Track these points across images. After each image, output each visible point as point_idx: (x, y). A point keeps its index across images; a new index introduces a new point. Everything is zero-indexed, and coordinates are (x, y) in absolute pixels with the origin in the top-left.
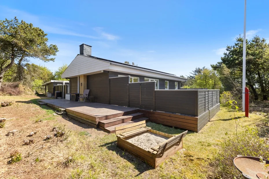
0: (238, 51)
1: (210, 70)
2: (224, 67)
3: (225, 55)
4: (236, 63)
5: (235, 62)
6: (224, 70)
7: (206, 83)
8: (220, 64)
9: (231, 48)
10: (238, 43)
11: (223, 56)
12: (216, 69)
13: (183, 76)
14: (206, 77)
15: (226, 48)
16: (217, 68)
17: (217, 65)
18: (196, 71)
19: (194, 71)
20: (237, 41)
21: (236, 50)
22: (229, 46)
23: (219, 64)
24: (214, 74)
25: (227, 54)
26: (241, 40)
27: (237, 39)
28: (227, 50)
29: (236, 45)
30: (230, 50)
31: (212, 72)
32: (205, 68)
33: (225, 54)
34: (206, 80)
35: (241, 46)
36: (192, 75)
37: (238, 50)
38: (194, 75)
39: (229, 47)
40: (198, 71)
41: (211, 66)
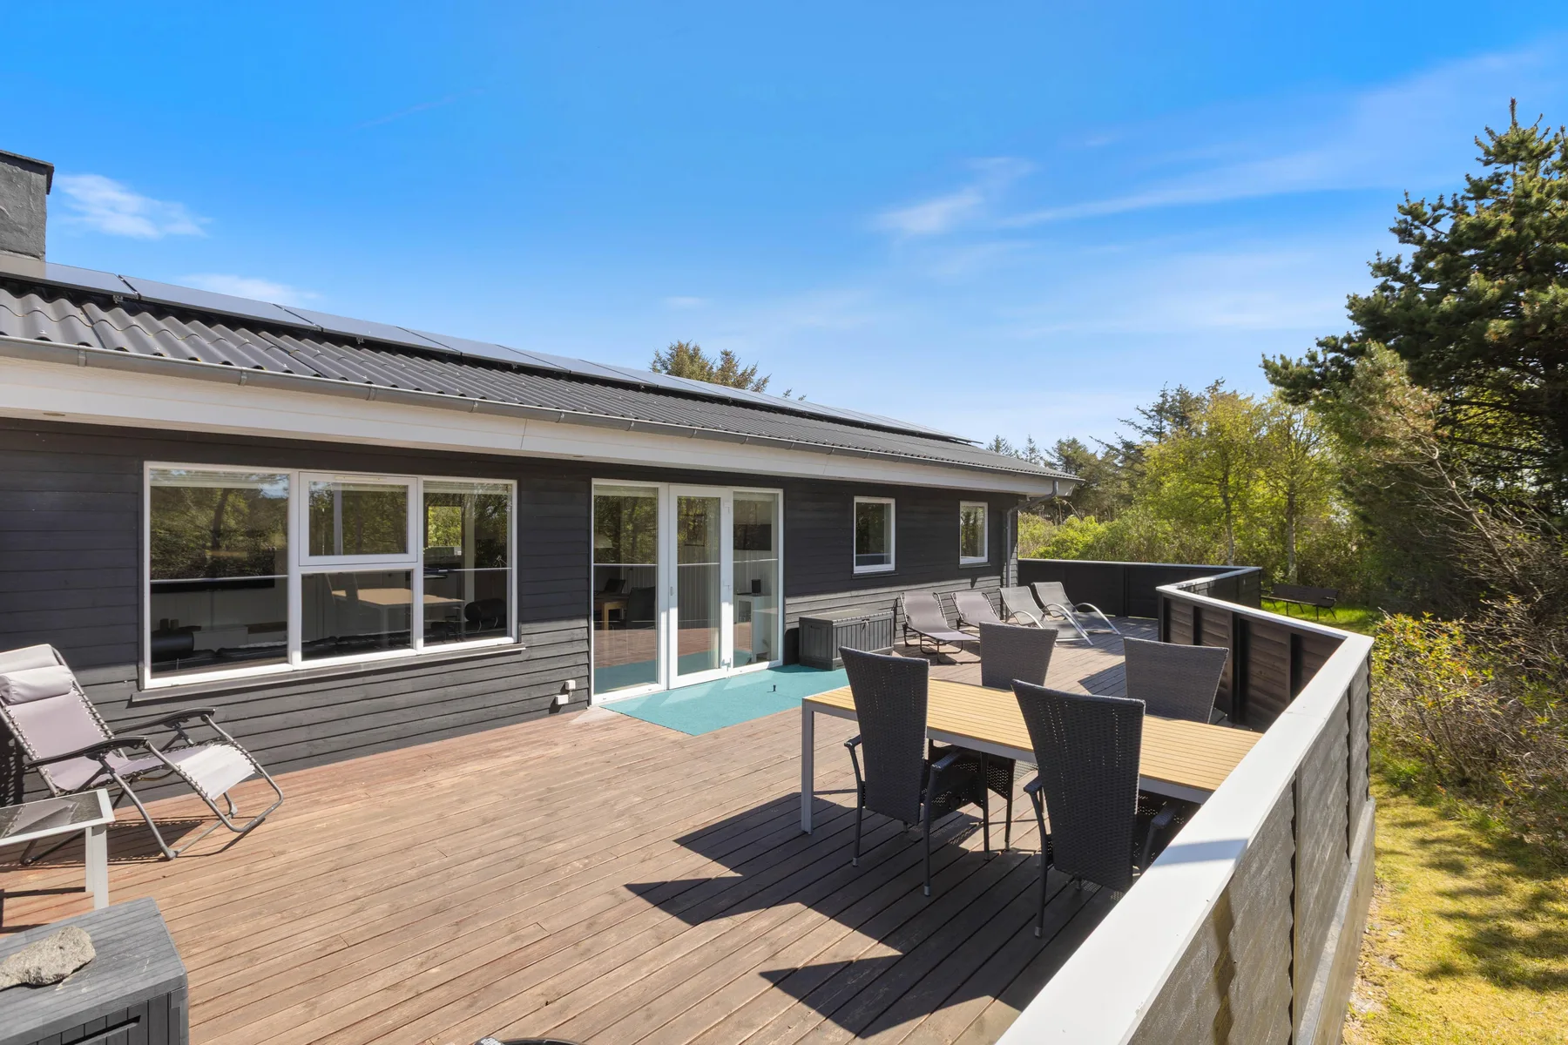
0: (1503, 233)
1: (1257, 401)
2: (1388, 378)
3: (1381, 280)
4: (1490, 336)
5: (1485, 329)
6: (1391, 405)
7: (1225, 498)
8: (1340, 349)
9: (1437, 220)
10: (1498, 179)
11: (1367, 288)
12: (1306, 398)
13: (1074, 441)
14: (1224, 455)
15: (1394, 217)
16: (1315, 384)
17: (1313, 358)
18: (1160, 410)
19: (1147, 409)
20: (1487, 163)
21: (1482, 233)
22: (1415, 200)
23: (1331, 356)
24: (1284, 431)
25: (1404, 269)
26: (1522, 143)
27: (1491, 144)
28: (1404, 234)
29: (1479, 190)
30: (1423, 236)
31: (1273, 413)
32: (1225, 389)
33: (1388, 269)
34: (1226, 476)
35: (1528, 195)
36: (1136, 438)
37: (1500, 224)
38: (1149, 437)
39: (1414, 213)
40: (1178, 410)
41: (1267, 366)
